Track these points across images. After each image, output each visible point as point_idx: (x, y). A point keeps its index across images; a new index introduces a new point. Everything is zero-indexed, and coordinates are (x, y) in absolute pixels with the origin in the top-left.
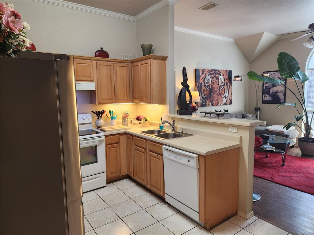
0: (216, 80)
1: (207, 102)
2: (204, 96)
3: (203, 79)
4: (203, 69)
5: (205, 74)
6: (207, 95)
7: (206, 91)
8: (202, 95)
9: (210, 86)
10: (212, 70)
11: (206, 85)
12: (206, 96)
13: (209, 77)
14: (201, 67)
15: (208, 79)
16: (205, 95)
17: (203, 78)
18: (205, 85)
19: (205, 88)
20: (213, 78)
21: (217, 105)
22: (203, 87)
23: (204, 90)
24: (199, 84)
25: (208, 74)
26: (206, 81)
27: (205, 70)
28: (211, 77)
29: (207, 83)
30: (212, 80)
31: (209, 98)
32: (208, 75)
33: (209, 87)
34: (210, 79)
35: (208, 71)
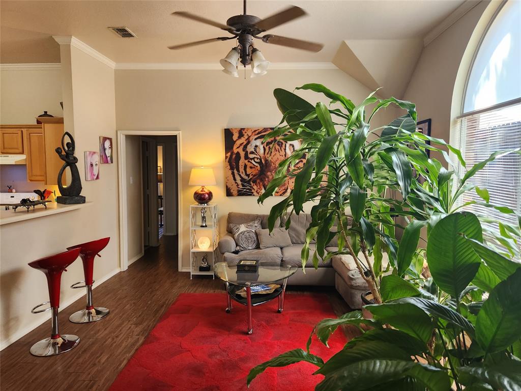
0: (277, 147)
1: (255, 187)
2: (246, 178)
3: (242, 147)
4: (242, 129)
5: (247, 137)
6: (254, 176)
7: (251, 168)
8: (240, 175)
9: (261, 159)
10: (265, 130)
11: (251, 156)
12: (251, 177)
13: (258, 142)
14: (235, 125)
15: (256, 146)
16: (248, 176)
17: (243, 143)
18: (246, 157)
19: (249, 162)
20: (268, 144)
21: (281, 195)
22: (242, 161)
23: (245, 166)
24: (231, 156)
25: (256, 137)
26: (250, 148)
27: (245, 130)
28: (262, 143)
29: (252, 153)
30: (267, 148)
31: (258, 181)
32: (256, 139)
33: (259, 161)
34: (261, 147)
35: (255, 131)
